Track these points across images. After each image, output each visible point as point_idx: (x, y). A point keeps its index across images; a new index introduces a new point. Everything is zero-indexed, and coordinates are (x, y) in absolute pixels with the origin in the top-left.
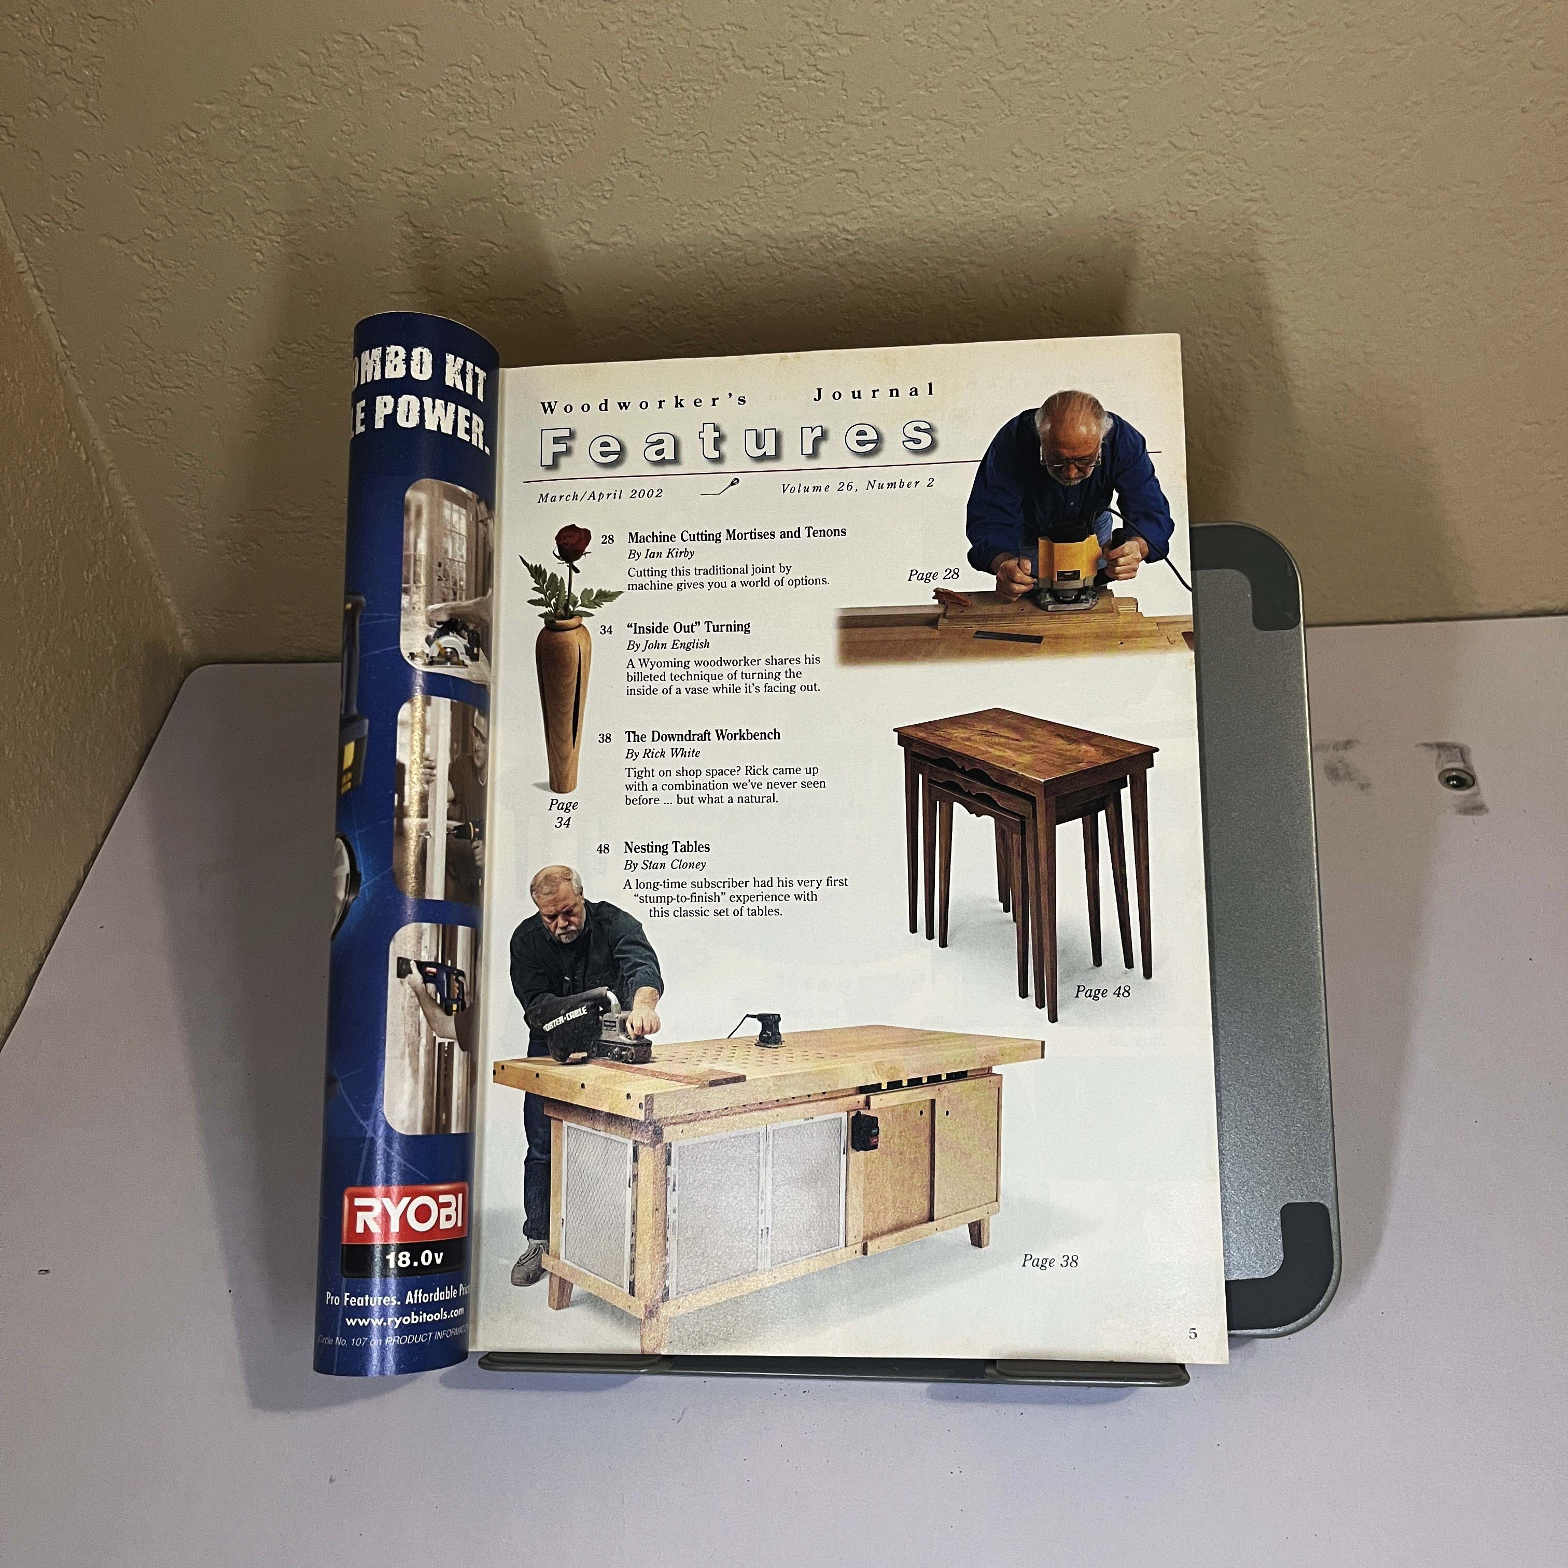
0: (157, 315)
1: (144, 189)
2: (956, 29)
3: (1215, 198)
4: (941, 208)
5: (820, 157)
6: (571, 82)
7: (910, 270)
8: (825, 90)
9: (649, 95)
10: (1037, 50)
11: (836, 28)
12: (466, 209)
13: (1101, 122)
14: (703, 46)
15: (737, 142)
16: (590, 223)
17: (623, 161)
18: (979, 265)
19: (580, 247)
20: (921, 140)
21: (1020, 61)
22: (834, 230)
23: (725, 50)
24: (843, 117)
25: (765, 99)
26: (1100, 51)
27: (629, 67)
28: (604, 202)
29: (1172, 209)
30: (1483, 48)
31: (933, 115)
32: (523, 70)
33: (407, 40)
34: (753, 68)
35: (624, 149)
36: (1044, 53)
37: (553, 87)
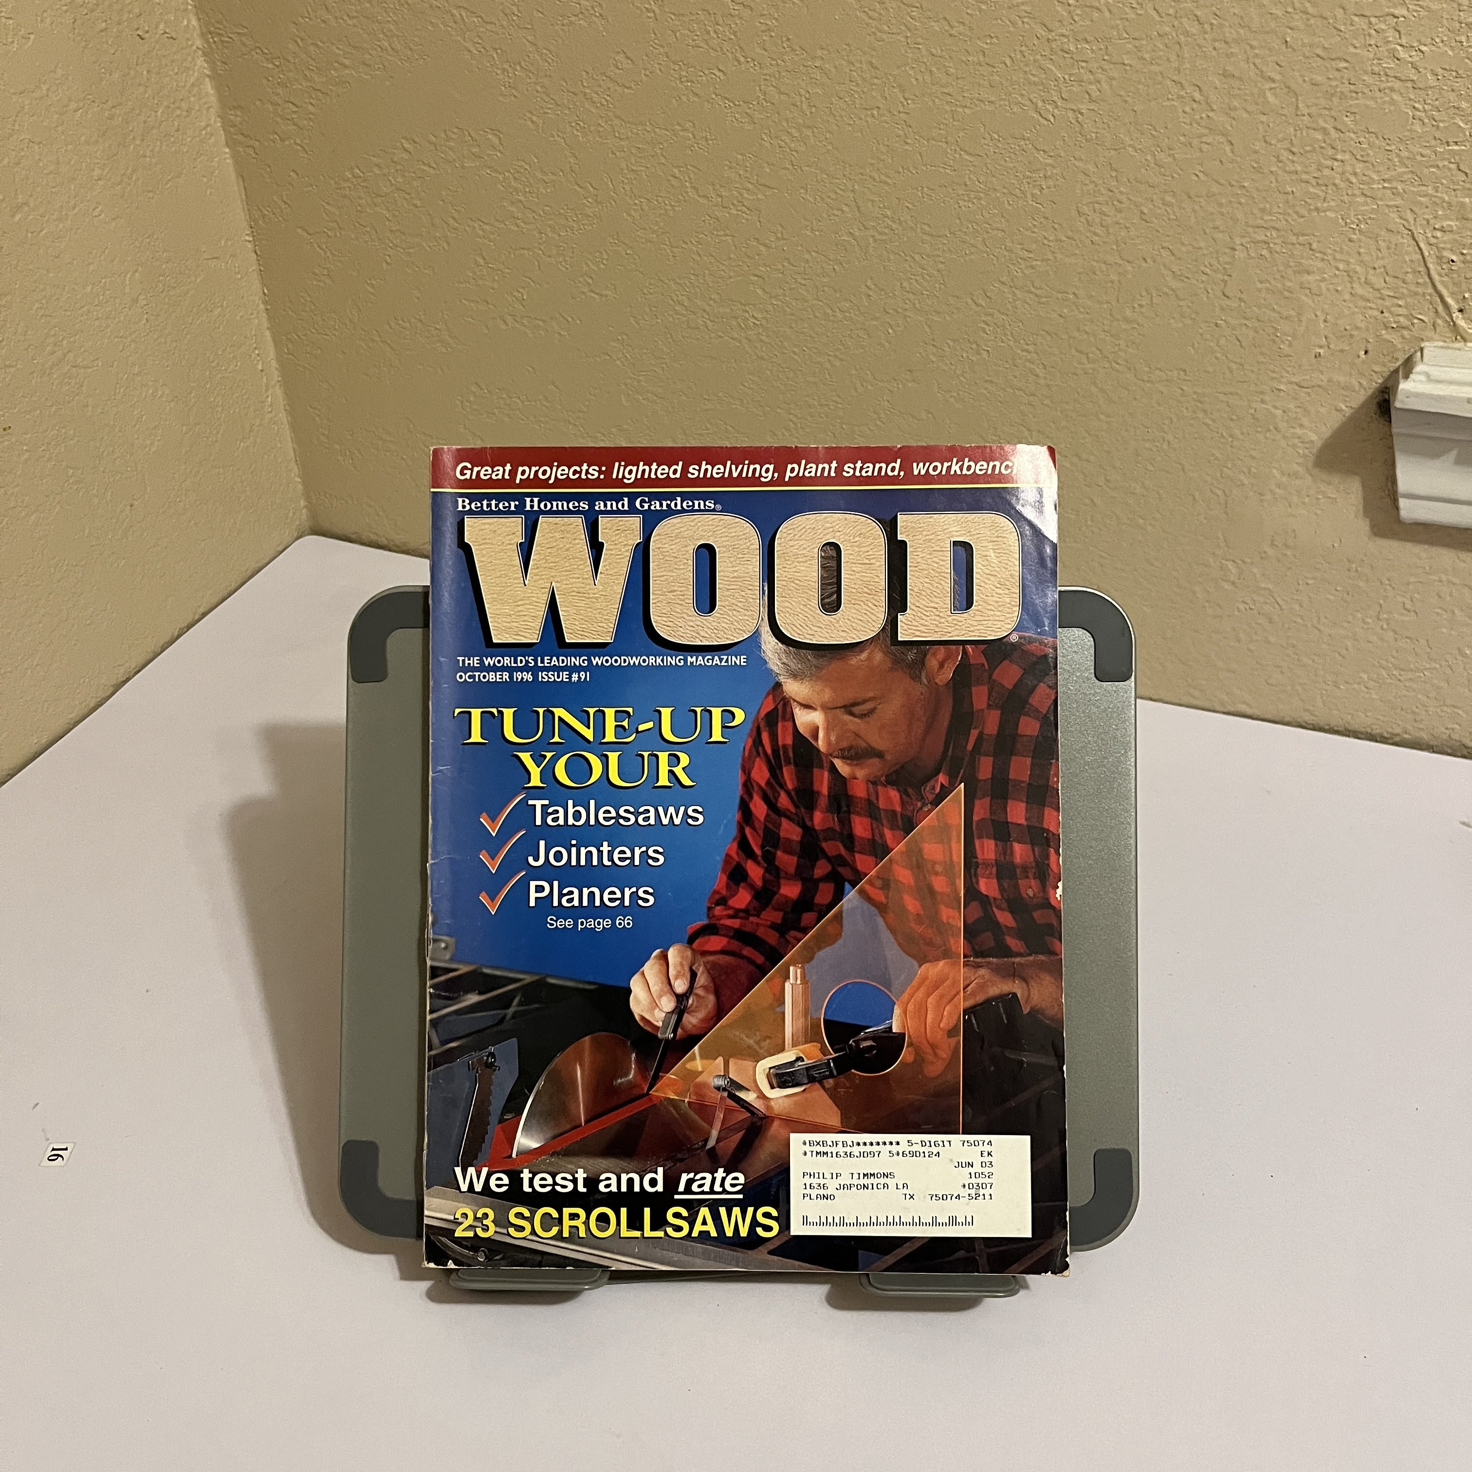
0: (321, 284)
1: (328, 204)
2: (833, 196)
4: (817, 314)
5: (741, 264)
6: (590, 184)
7: (794, 353)
8: (747, 220)
9: (637, 202)
10: (886, 220)
11: (757, 180)
12: (517, 253)
13: (926, 276)
14: (674, 177)
15: (690, 243)
16: (592, 278)
17: (616, 242)
18: (841, 360)
19: (583, 293)
20: (807, 265)
21: (873, 225)
22: (747, 315)
23: (686, 181)
24: (758, 240)
26: (926, 228)
27: (626, 181)
28: (602, 266)
32: (561, 170)
33: (496, 141)
34: (705, 197)
35: (618, 233)
36: (890, 223)
37: (578, 185)
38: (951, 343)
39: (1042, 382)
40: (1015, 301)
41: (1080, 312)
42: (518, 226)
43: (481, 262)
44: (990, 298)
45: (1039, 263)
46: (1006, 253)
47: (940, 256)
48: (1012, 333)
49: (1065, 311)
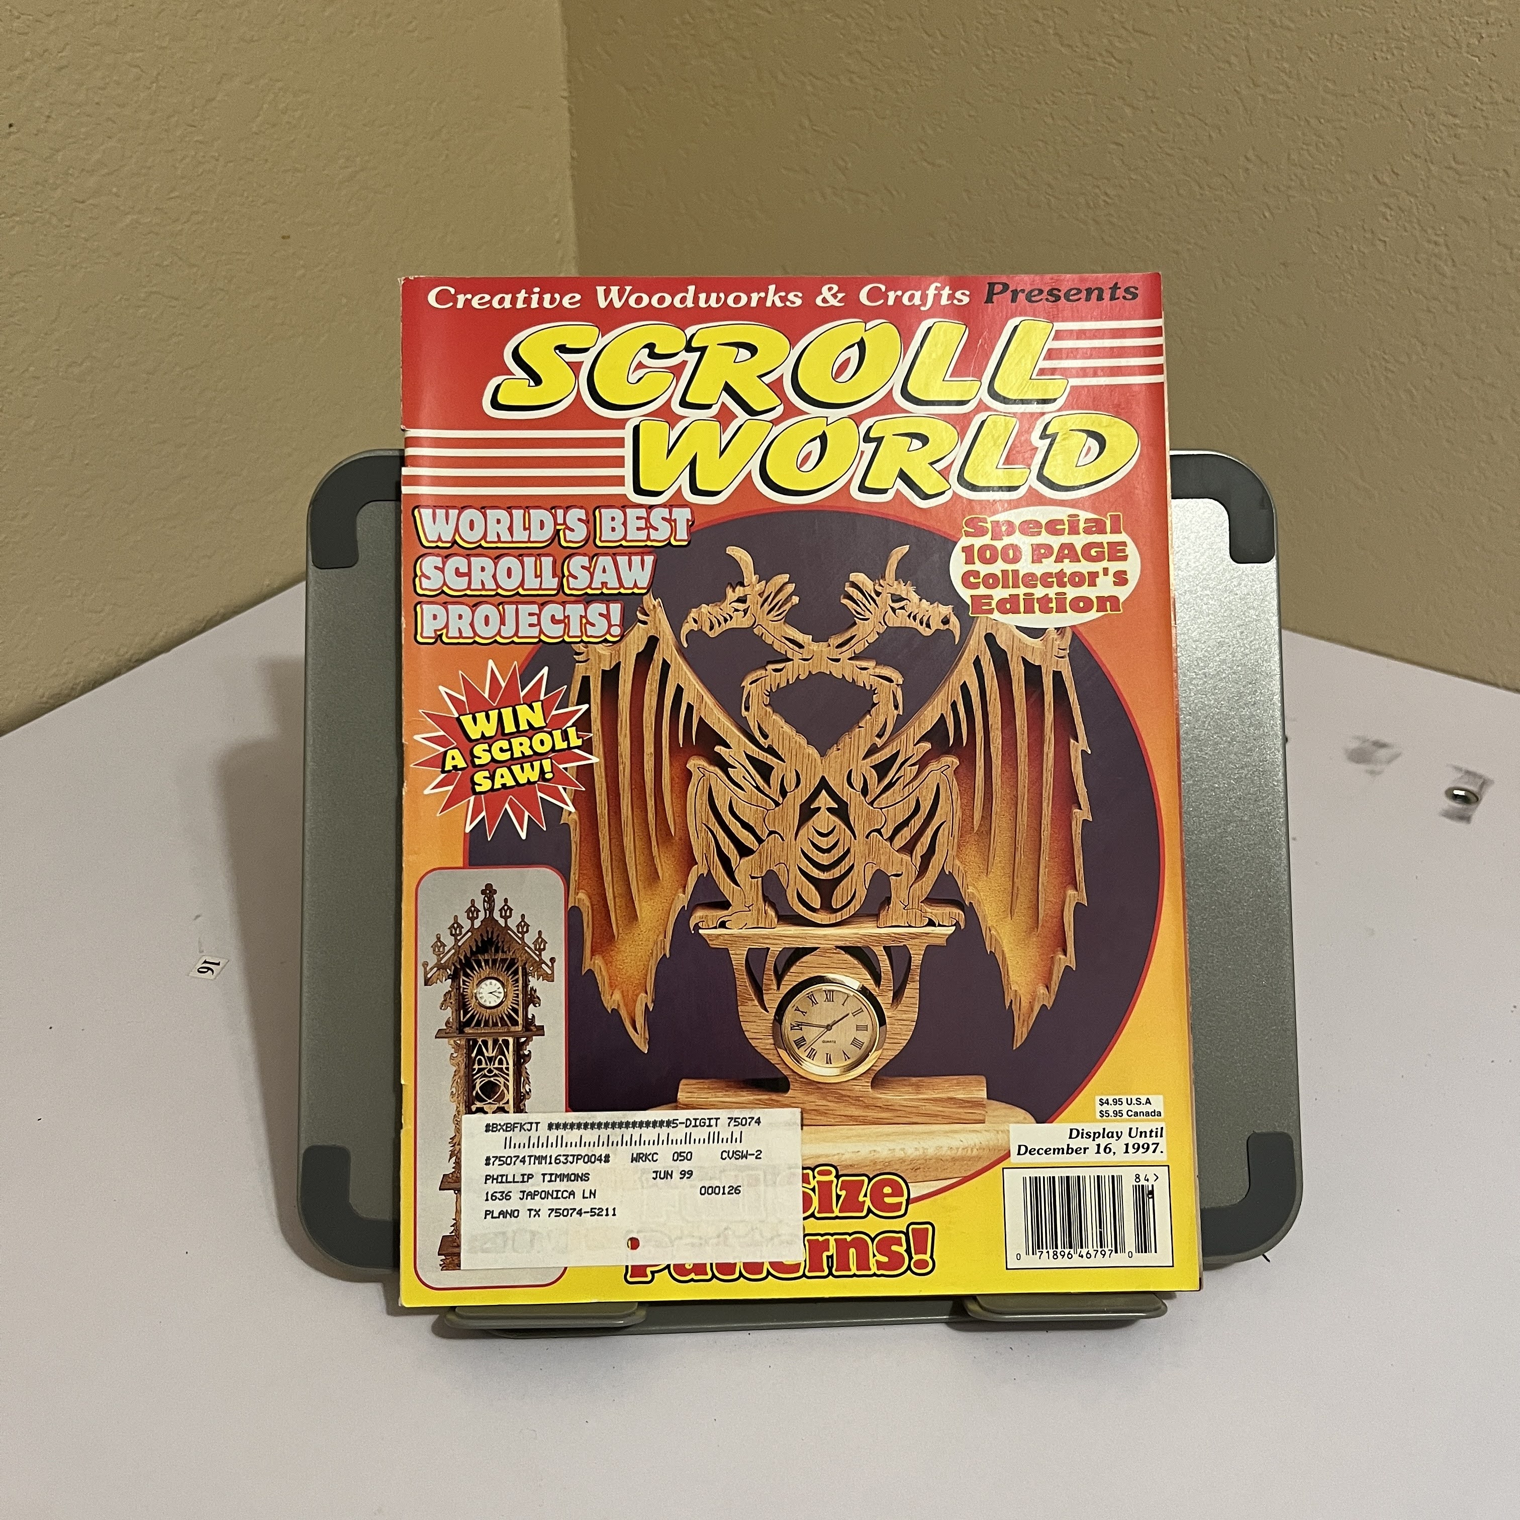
2: (1221, 44)
9: (990, 52)
10: (1282, 74)
11: (1133, 26)
14: (1037, 22)
15: (1043, 102)
16: (926, 144)
23: (1050, 27)
24: (1123, 99)
34: (1070, 46)
37: (926, 33)
38: (1340, 231)
39: (1447, 282)
40: (1427, 177)
41: (1510, 195)
42: (851, 81)
43: (807, 123)
44: (1397, 174)
45: (1464, 131)
46: (1426, 119)
47: (1341, 120)
48: (1418, 219)
49: (1492, 192)
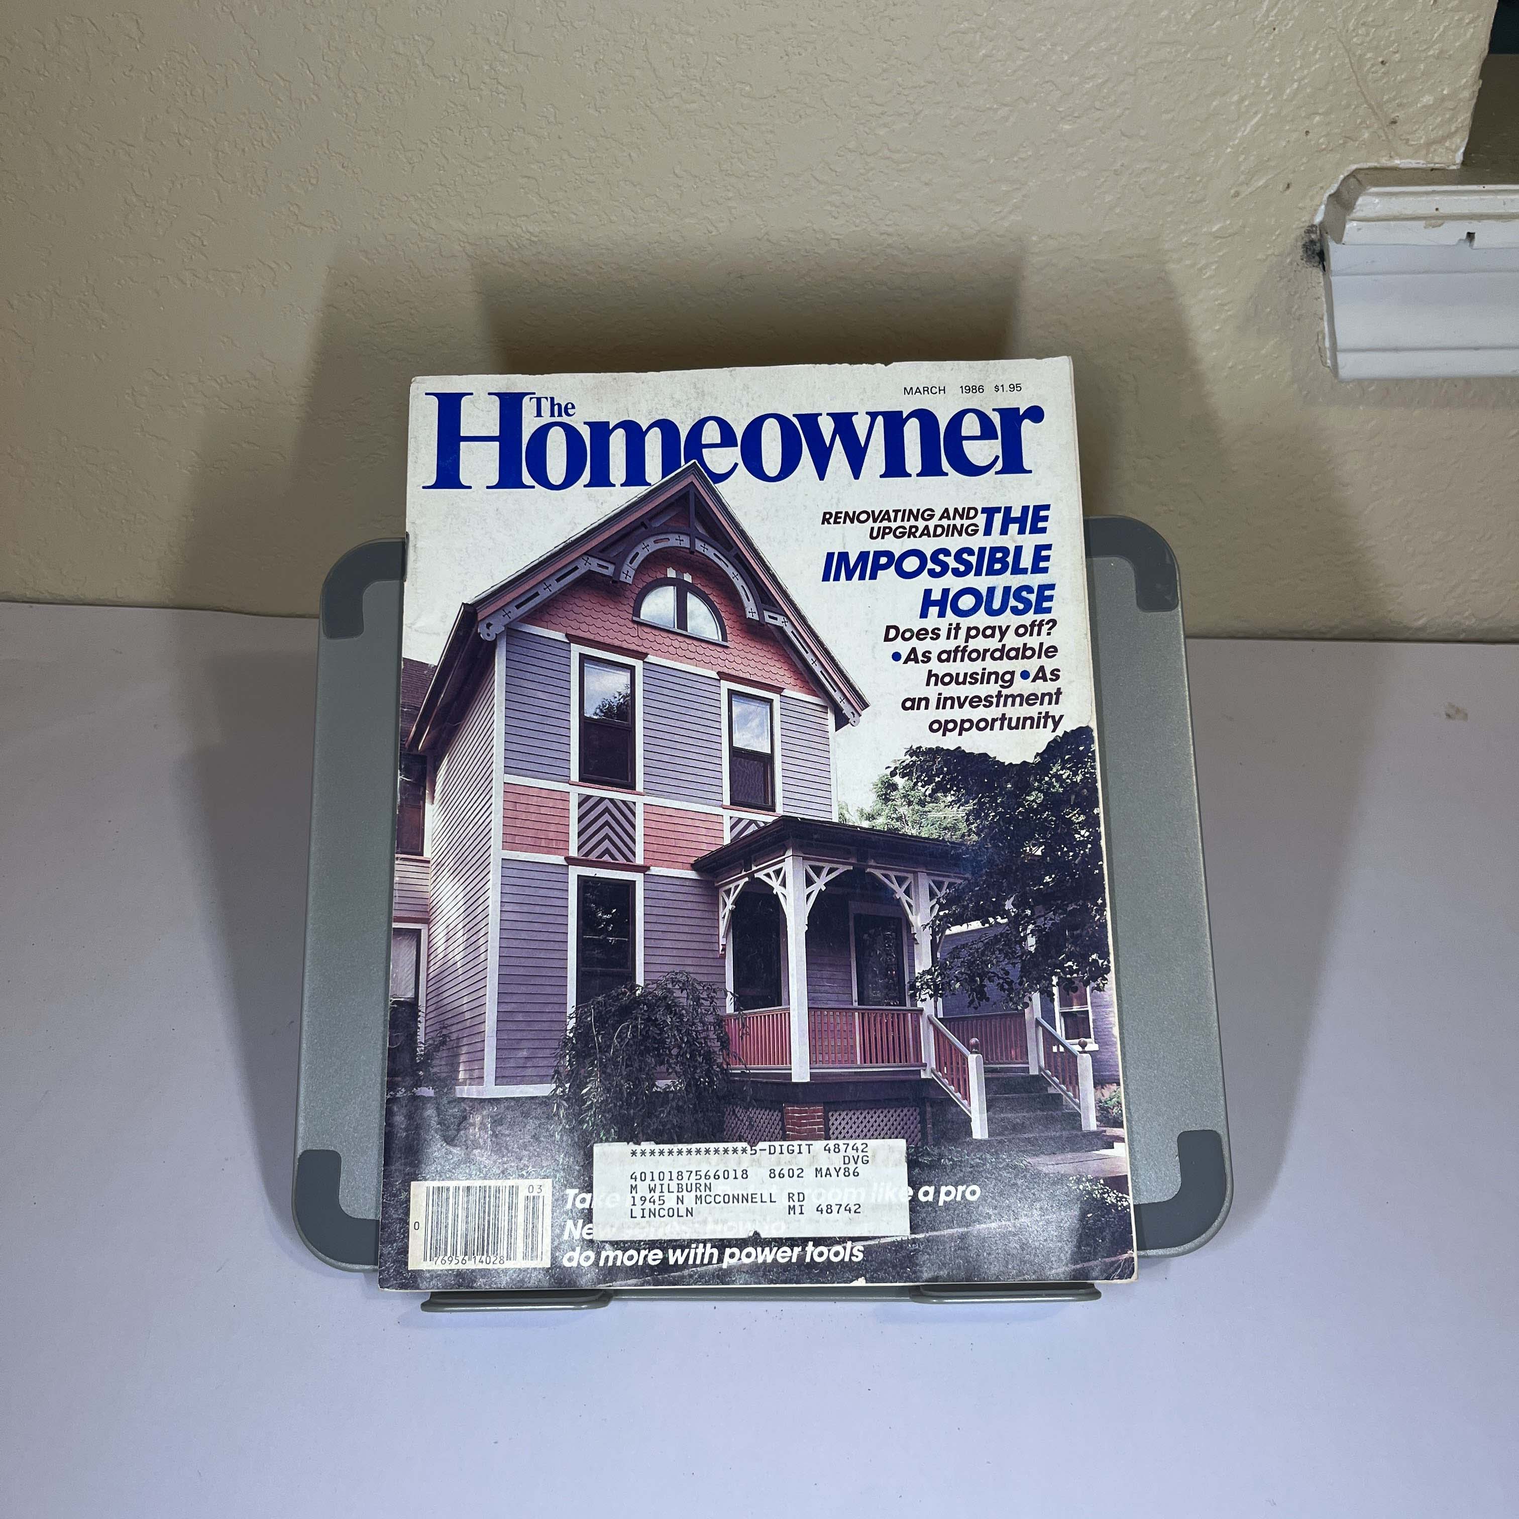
3: (857, 229)
4: (614, 218)
5: (504, 163)
6: (280, 77)
8: (506, 102)
12: (186, 183)
13: (750, 151)
17: (327, 152)
18: (648, 273)
19: (289, 228)
20: (594, 154)
21: (677, 91)
22: (519, 230)
25: (453, 106)
26: (747, 88)
27: (330, 65)
28: (311, 188)
29: (818, 236)
30: (1076, 115)
31: (603, 133)
32: (235, 60)
33: (132, 26)
